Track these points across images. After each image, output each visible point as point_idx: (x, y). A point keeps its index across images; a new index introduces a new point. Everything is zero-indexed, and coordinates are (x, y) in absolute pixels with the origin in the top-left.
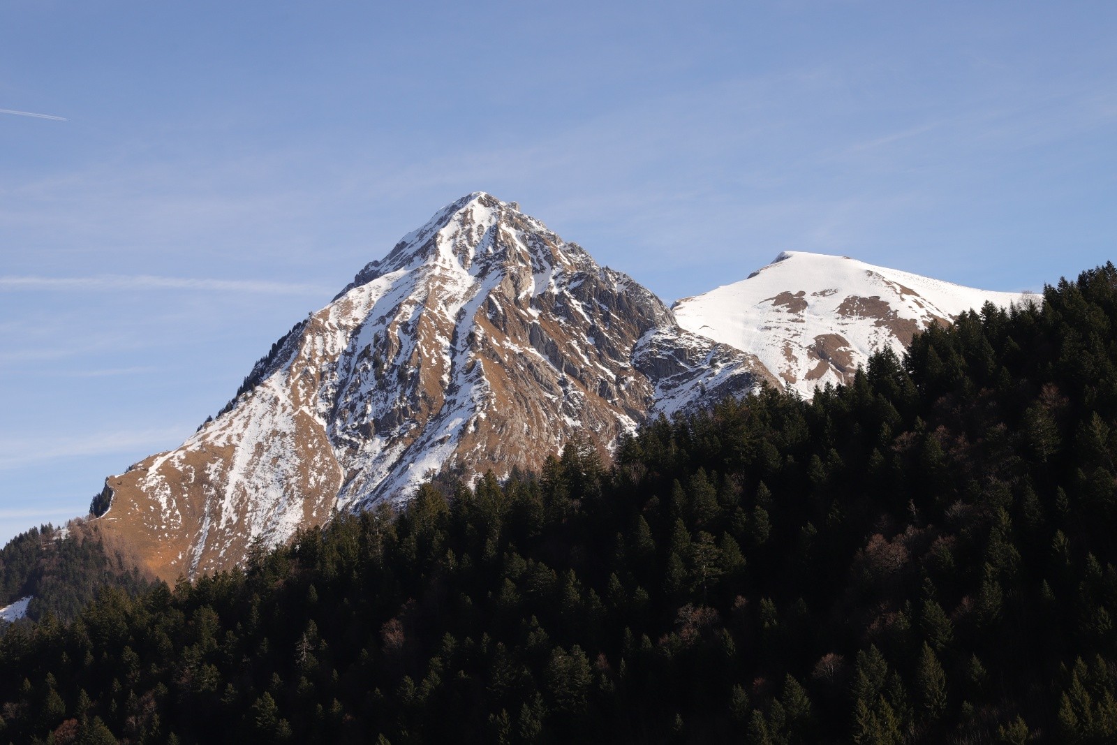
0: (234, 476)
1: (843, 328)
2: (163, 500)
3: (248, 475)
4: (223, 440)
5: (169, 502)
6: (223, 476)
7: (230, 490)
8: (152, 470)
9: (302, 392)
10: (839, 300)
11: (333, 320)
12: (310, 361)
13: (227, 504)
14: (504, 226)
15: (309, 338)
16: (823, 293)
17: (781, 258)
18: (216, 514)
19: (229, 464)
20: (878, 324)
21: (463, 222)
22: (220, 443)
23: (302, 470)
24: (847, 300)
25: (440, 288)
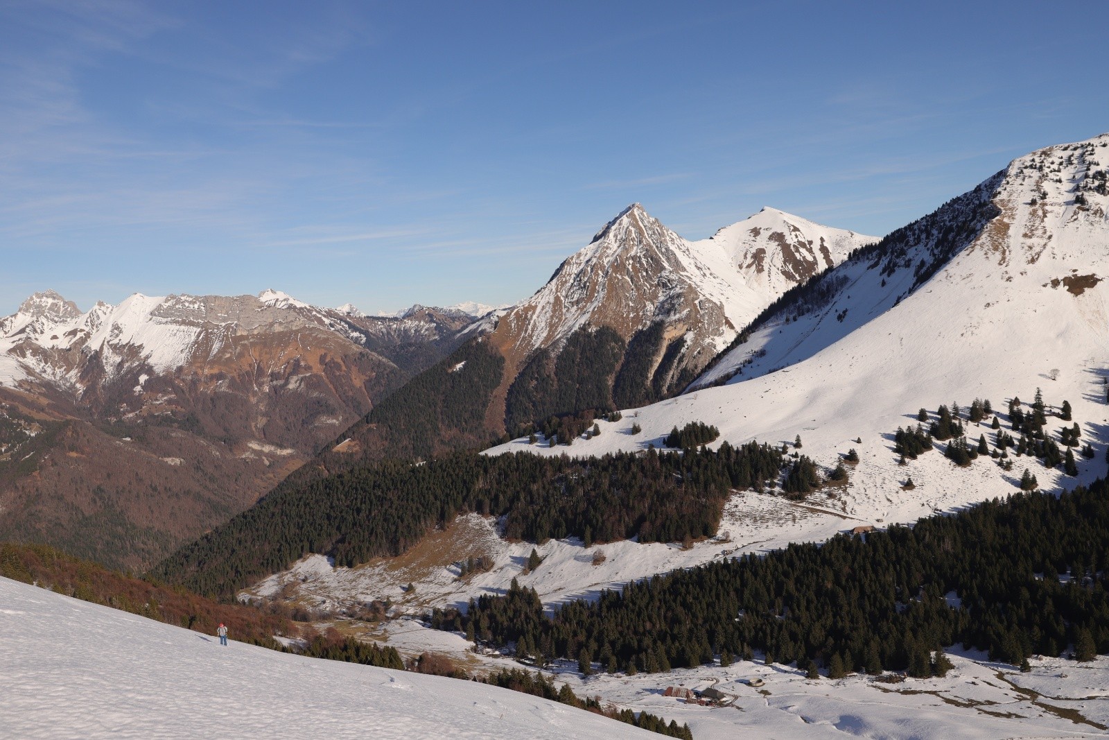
0: (535, 317)
1: (767, 246)
2: (513, 325)
3: (538, 317)
4: (534, 303)
5: (515, 326)
6: (531, 316)
7: (532, 322)
8: (513, 314)
9: (560, 287)
10: (770, 233)
11: (574, 260)
12: (564, 276)
13: (530, 327)
14: (630, 227)
15: (566, 266)
16: (767, 229)
17: (763, 210)
18: (526, 331)
19: (534, 313)
20: (778, 245)
21: (620, 224)
22: (533, 305)
23: (552, 317)
24: (773, 234)
25: (605, 252)
